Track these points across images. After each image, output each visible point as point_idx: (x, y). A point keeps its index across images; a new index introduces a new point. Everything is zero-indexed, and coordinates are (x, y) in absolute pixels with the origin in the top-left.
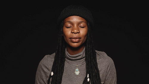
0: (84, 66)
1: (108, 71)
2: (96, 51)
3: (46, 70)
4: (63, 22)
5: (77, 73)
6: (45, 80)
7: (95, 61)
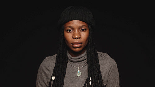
0: (86, 68)
1: (110, 72)
2: (98, 52)
3: (47, 72)
4: (63, 26)
5: (79, 74)
6: (46, 82)
7: (97, 63)
